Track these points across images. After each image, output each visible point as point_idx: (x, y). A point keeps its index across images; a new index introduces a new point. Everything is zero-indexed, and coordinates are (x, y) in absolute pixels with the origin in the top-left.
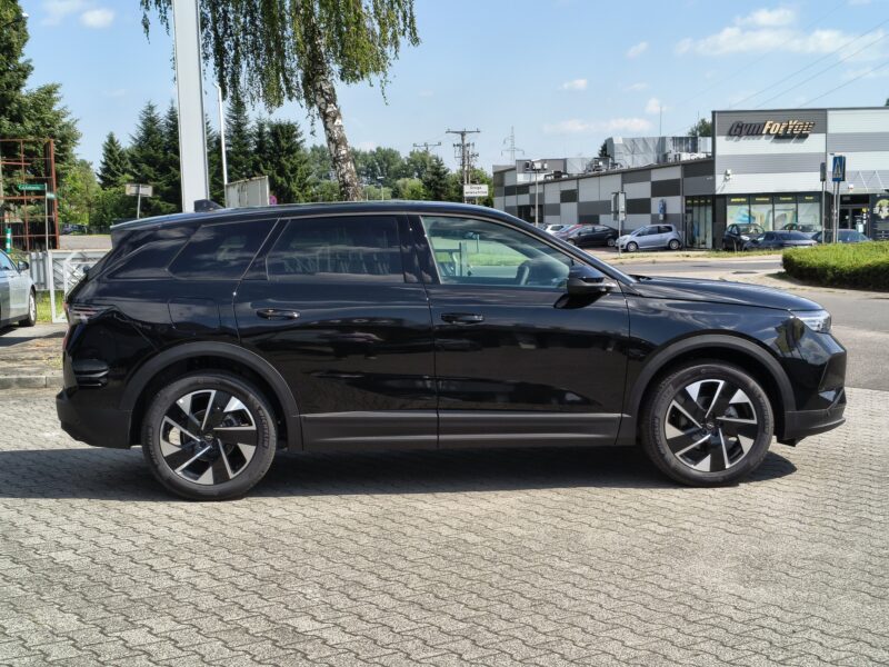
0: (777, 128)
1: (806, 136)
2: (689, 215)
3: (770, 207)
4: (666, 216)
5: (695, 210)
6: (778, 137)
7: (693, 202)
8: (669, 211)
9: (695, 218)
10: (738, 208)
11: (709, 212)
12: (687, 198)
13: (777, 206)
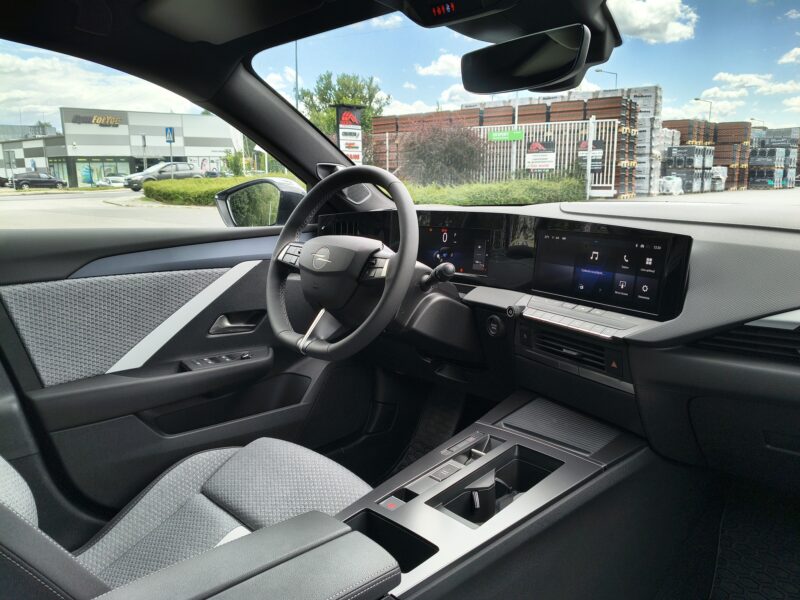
0: (100, 120)
1: (117, 126)
2: (52, 169)
3: (101, 164)
4: (36, 169)
5: (55, 165)
6: (101, 125)
7: (53, 161)
8: (38, 166)
9: (56, 170)
10: (82, 165)
11: (65, 166)
12: (49, 158)
13: (105, 164)
